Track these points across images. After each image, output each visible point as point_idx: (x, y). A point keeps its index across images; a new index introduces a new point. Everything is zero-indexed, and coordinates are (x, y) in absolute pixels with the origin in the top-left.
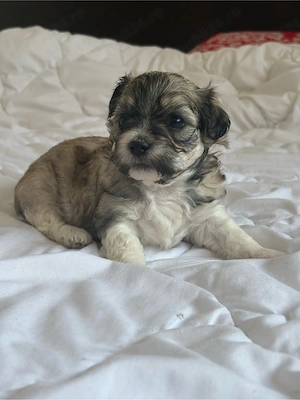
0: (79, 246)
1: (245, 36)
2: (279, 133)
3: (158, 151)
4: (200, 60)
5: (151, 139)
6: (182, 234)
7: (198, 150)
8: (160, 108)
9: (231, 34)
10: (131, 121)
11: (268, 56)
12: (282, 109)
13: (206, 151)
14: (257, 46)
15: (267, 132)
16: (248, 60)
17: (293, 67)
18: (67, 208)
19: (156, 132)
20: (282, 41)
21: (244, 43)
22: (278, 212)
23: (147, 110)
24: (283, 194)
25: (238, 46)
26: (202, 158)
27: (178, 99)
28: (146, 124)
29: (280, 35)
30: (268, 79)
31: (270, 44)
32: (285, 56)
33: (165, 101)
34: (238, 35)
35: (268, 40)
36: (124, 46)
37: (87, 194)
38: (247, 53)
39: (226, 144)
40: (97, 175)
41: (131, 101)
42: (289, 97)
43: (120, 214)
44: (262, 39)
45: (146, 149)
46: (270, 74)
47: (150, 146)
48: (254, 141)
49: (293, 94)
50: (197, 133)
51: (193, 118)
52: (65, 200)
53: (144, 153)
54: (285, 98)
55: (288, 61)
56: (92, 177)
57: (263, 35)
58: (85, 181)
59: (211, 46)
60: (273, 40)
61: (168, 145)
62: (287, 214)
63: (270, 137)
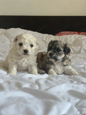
0: (43, 73)
1: (68, 32)
2: (78, 55)
3: (54, 55)
4: (58, 38)
5: (53, 53)
6: (63, 72)
7: (63, 56)
8: (56, 47)
9: (65, 32)
10: (50, 49)
11: (75, 37)
12: (78, 50)
13: (65, 56)
14: (72, 35)
15: (75, 55)
16: (70, 38)
17: (81, 40)
18: (40, 65)
19: (54, 52)
20: (77, 34)
21: (68, 34)
22: (82, 69)
23: (53, 48)
24: (82, 66)
25: (67, 35)
26: (64, 57)
27: (59, 46)
28: (53, 50)
29: (77, 33)
30: (75, 43)
31: (75, 35)
32: (79, 38)
33: (57, 46)
34: (67, 32)
35: (74, 34)
36: (40, 34)
37: (44, 63)
38: (70, 37)
39: (70, 55)
40: (45, 59)
41: (51, 45)
42: (80, 47)
43: (51, 67)
44: (73, 33)
45: (52, 55)
46: (75, 42)
47: (53, 54)
48: (72, 57)
49: (81, 46)
50: (63, 52)
51: (62, 50)
52: (40, 64)
53: (52, 56)
54: (79, 47)
55: (80, 39)
56: (44, 60)
57: (73, 32)
58: (43, 60)
59: (60, 34)
60: (75, 34)
61: (56, 54)
62: (83, 69)
63: (76, 56)
